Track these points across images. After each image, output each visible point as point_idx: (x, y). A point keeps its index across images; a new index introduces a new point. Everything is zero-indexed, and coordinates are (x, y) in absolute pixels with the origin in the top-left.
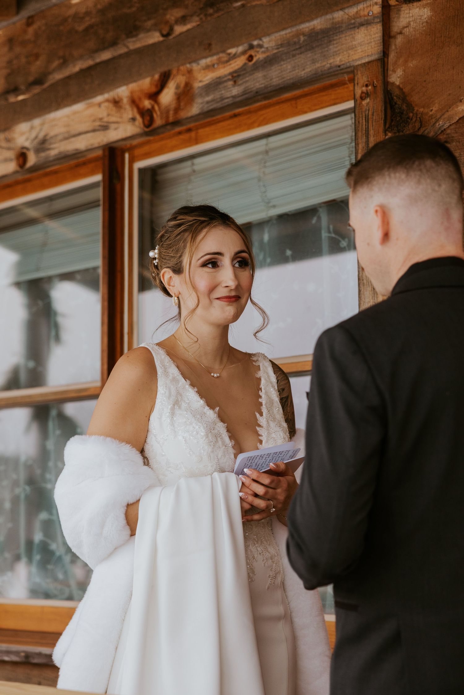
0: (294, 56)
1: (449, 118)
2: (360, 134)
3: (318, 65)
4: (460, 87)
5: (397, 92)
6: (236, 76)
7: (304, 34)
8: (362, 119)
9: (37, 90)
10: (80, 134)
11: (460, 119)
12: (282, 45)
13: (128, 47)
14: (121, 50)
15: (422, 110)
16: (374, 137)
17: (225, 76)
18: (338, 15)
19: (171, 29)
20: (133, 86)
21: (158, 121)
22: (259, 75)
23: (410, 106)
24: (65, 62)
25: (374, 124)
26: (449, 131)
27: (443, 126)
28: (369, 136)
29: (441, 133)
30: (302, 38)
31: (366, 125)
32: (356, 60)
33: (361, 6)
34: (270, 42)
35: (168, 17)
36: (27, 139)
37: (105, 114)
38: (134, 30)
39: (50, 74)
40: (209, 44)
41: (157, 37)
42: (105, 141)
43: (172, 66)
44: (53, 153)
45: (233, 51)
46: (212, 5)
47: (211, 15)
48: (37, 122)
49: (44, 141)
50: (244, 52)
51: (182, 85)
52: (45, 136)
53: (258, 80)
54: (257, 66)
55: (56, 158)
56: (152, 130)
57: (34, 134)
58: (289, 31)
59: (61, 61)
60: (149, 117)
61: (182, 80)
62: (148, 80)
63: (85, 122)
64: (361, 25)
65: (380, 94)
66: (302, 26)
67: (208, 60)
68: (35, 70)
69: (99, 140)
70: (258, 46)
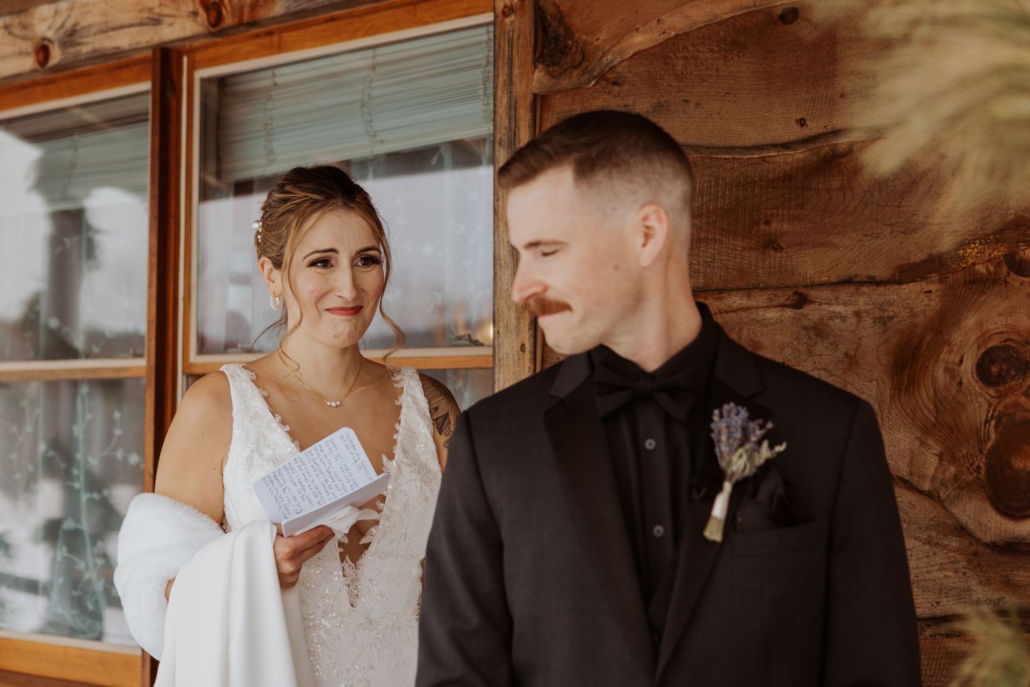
1: (621, 52)
2: (500, 62)
4: (637, 11)
5: (551, 9)
8: (505, 43)
10: (121, 27)
11: (635, 54)
15: (585, 37)
16: (519, 68)
23: (569, 31)
25: (520, 50)
26: (619, 69)
27: (612, 61)
28: (513, 67)
29: (609, 70)
31: (509, 51)
36: (50, 27)
37: (156, 4)
42: (156, 39)
44: (84, 50)
48: (64, 6)
49: (74, 31)
52: (74, 25)
55: (89, 57)
56: (221, 31)
57: (59, 22)
60: (215, 12)
63: (128, 12)
65: (530, 11)
69: (147, 38)
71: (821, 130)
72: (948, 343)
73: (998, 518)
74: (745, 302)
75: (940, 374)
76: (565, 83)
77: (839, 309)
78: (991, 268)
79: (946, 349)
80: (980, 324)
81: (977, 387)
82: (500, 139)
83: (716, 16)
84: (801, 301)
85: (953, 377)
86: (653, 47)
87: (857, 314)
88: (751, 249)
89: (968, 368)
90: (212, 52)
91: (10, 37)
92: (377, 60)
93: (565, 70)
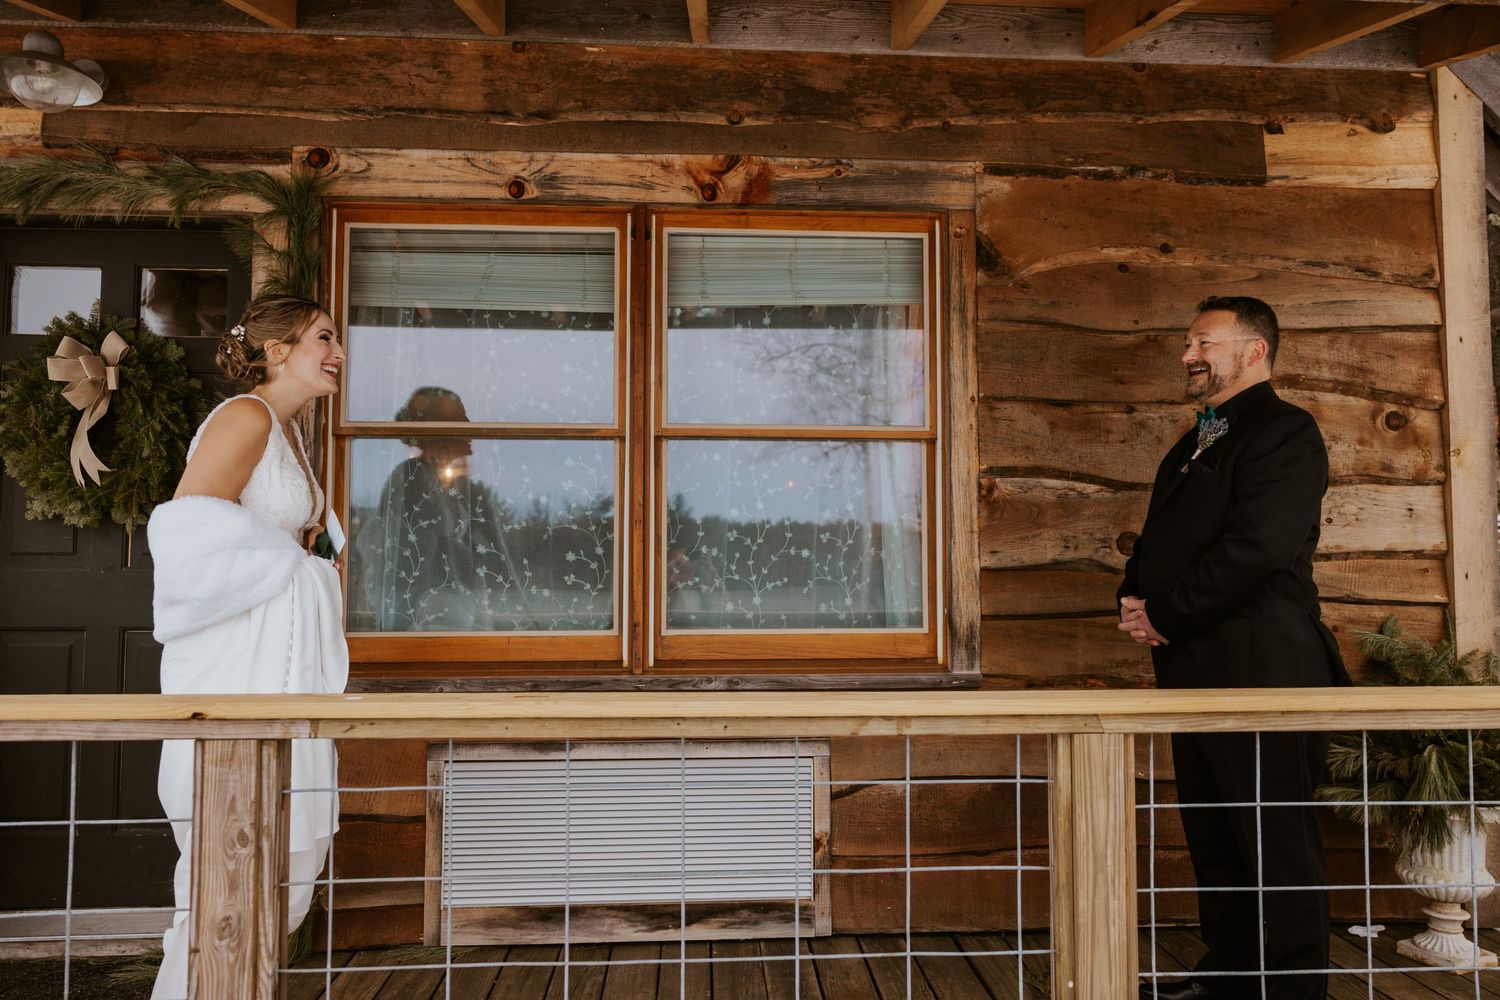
0: (886, 184)
1: (1030, 271)
3: (912, 198)
4: (1041, 250)
5: (984, 240)
6: (821, 184)
7: (898, 169)
8: (956, 253)
9: (537, 122)
10: (609, 184)
11: (1037, 273)
12: (873, 172)
13: (679, 119)
14: (669, 118)
15: (1008, 259)
17: (809, 180)
18: (934, 165)
19: (741, 119)
20: (690, 157)
21: (722, 198)
22: (849, 189)
23: (998, 254)
24: (586, 107)
25: (967, 259)
26: (1028, 280)
27: (1024, 275)
29: (1020, 280)
30: (896, 172)
31: (959, 258)
32: (952, 205)
33: (955, 164)
34: (861, 165)
35: (736, 107)
36: (524, 170)
37: (648, 174)
38: (689, 105)
39: (563, 112)
40: (785, 146)
41: (720, 120)
42: (648, 199)
43: (741, 153)
44: (567, 193)
45: (819, 161)
46: (793, 113)
47: (791, 121)
48: (541, 156)
49: (553, 177)
50: (831, 166)
51: (755, 173)
52: (554, 173)
53: (847, 193)
54: (845, 181)
55: (572, 199)
56: (714, 204)
57: (535, 167)
58: (881, 162)
59: (580, 104)
60: (710, 191)
61: (755, 170)
62: (709, 158)
63: (617, 174)
64: (955, 179)
65: (973, 238)
66: (895, 162)
67: (788, 160)
68: (536, 101)
69: (639, 196)
70: (848, 165)
71: (1147, 327)
74: (1101, 409)
76: (998, 282)
77: (1151, 415)
84: (1131, 410)
87: (1161, 418)
88: (1109, 382)
90: (681, 217)
91: (473, 168)
92: (798, 246)
93: (997, 275)
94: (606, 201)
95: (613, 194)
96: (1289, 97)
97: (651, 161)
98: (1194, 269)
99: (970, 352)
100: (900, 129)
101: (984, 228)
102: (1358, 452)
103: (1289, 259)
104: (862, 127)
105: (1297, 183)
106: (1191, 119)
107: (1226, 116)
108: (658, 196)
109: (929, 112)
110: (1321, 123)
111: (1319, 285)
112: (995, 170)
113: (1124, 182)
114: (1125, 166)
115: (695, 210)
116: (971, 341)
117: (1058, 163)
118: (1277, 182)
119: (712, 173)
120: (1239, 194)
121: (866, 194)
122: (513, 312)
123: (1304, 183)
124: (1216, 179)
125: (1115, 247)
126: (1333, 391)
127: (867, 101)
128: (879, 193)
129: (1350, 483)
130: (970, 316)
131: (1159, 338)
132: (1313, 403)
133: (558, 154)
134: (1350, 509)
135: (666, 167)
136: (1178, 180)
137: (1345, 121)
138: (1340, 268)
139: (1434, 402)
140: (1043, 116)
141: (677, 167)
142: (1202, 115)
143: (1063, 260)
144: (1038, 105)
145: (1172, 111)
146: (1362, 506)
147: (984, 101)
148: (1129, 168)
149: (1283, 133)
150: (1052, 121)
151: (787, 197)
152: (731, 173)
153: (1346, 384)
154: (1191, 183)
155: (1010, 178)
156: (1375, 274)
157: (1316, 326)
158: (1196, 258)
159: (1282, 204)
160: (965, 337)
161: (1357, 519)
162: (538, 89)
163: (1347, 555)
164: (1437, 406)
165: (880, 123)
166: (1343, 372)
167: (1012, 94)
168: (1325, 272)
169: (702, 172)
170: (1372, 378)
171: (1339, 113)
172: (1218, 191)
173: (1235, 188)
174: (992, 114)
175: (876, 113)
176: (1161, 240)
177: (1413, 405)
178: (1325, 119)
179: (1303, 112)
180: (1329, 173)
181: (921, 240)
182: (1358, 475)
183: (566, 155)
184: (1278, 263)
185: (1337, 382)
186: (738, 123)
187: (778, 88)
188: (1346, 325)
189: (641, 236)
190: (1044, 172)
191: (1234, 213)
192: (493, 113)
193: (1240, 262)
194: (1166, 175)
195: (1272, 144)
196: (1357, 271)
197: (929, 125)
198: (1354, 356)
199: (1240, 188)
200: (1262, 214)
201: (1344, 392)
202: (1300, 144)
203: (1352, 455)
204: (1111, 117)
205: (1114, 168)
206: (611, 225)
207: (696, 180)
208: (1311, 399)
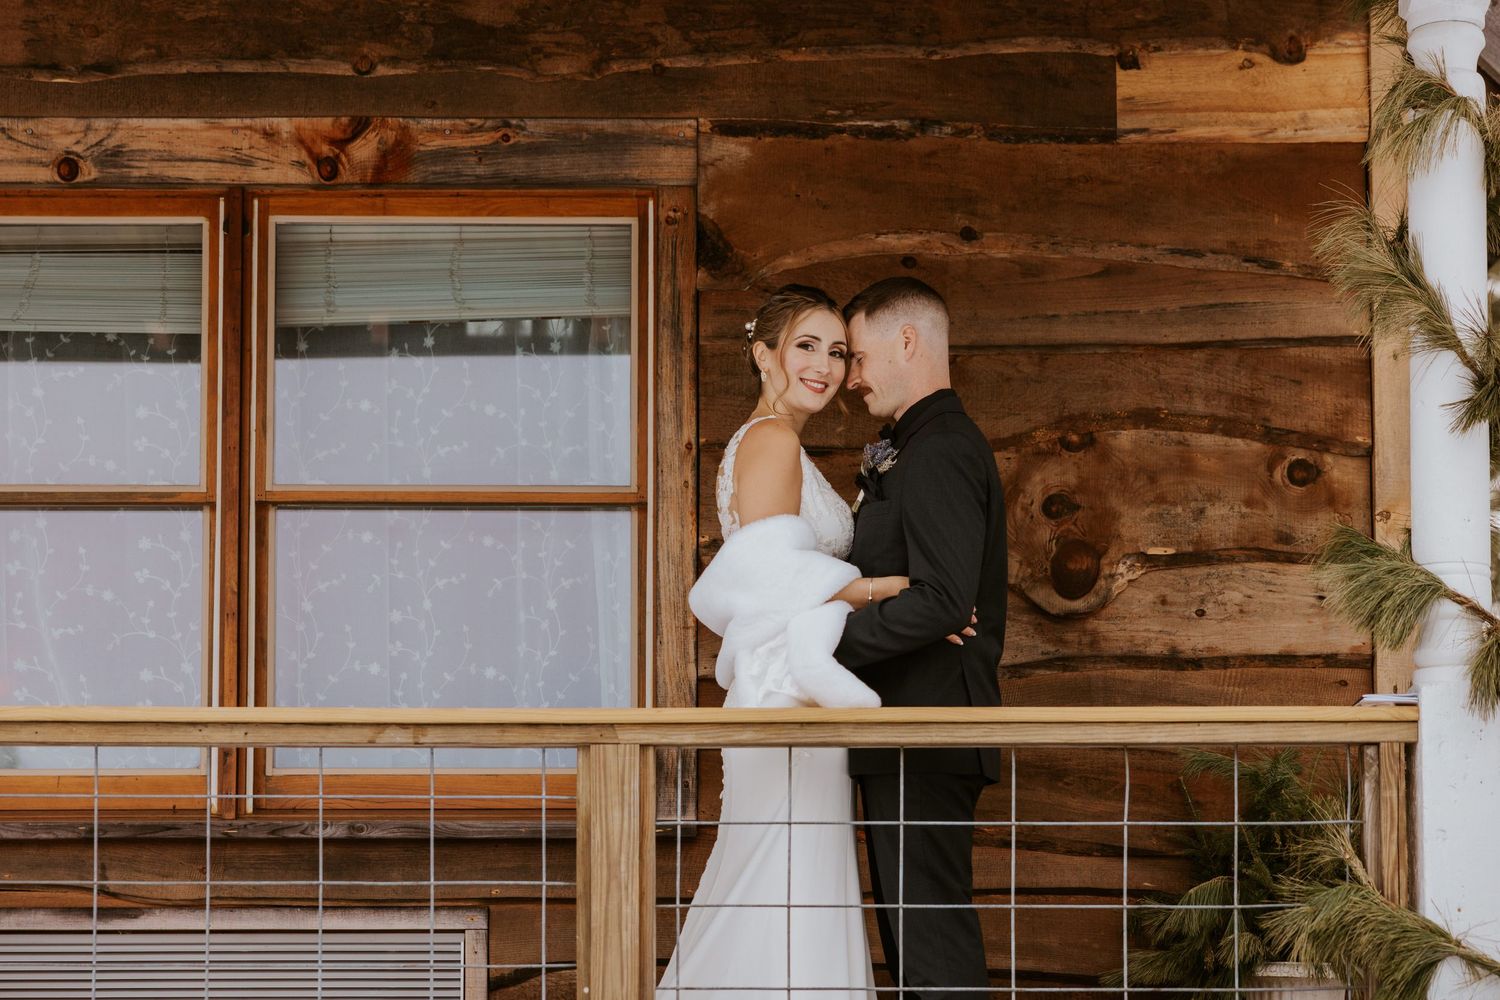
0: (572, 152)
1: (773, 268)
2: (664, 260)
3: (607, 172)
4: (789, 240)
5: (709, 226)
6: (481, 154)
7: (587, 131)
8: (668, 245)
9: (96, 77)
10: (193, 160)
12: (554, 135)
13: (288, 68)
14: (274, 68)
15: (743, 252)
16: (682, 267)
17: (465, 148)
18: (638, 125)
19: (373, 67)
20: (303, 121)
21: (345, 176)
22: (520, 161)
23: (728, 246)
24: (161, 56)
25: (683, 254)
26: (770, 281)
27: (766, 274)
29: (762, 280)
30: (585, 136)
31: (674, 253)
32: (663, 180)
33: (669, 123)
34: (537, 128)
35: (365, 50)
36: (78, 142)
37: (245, 144)
38: (300, 49)
39: (132, 62)
40: (434, 103)
41: (344, 69)
42: (245, 179)
43: (372, 114)
44: (136, 173)
45: (479, 122)
46: (444, 58)
47: (440, 68)
48: (101, 124)
49: (117, 152)
50: (496, 129)
51: (391, 141)
52: (118, 146)
53: (517, 166)
54: (516, 150)
55: (142, 181)
56: (334, 185)
57: (92, 139)
58: (566, 121)
59: (153, 51)
60: (328, 168)
61: (391, 136)
62: (328, 121)
63: (203, 146)
64: (668, 143)
65: (692, 224)
66: (585, 122)
67: (436, 123)
68: (95, 48)
69: (232, 176)
70: (519, 127)
72: (1023, 491)
73: (1061, 599)
75: (1018, 511)
76: (727, 285)
78: (1050, 446)
79: (1021, 495)
80: (1044, 480)
81: (1043, 519)
82: (664, 320)
83: (852, 254)
85: (1027, 513)
86: (799, 269)
89: (1036, 508)
90: (293, 201)
91: (9, 142)
92: (464, 236)
93: (726, 275)
94: (187, 183)
95: (197, 173)
96: (1150, 18)
97: (249, 128)
98: (1012, 262)
99: (686, 382)
100: (591, 75)
101: (709, 210)
102: (1243, 516)
103: (1146, 246)
104: (538, 75)
105: (1163, 138)
106: (1011, 51)
107: (1061, 46)
108: (259, 175)
109: (633, 52)
110: (1200, 52)
111: (1193, 282)
112: (727, 130)
113: (912, 142)
114: (911, 119)
115: (313, 191)
116: (688, 366)
117: (816, 118)
118: (1133, 137)
119: (333, 142)
120: (1080, 155)
121: (544, 166)
122: (66, 334)
123: (1173, 138)
124: (1044, 135)
125: (896, 233)
126: (1211, 431)
127: (547, 38)
128: (563, 165)
129: (1231, 560)
130: (687, 330)
131: (958, 359)
132: (1181, 448)
133: (124, 120)
134: (1236, 596)
135: (269, 135)
136: (991, 137)
137: (1236, 48)
138: (1221, 258)
139: (1357, 445)
140: (796, 52)
141: (285, 135)
142: (1026, 46)
143: (820, 254)
144: (788, 37)
145: (980, 41)
146: (1250, 592)
147: (712, 34)
148: (918, 122)
149: (1139, 68)
150: (808, 59)
151: (434, 173)
152: (359, 142)
153: (1229, 420)
154: (1007, 141)
155: (749, 139)
156: (1273, 265)
157: (1183, 340)
158: (1013, 246)
159: (1141, 168)
160: (679, 361)
161: (1241, 611)
162: (97, 32)
163: (1224, 661)
164: (1361, 452)
165: (564, 68)
166: (1224, 403)
167: (752, 23)
168: (1200, 263)
169: (319, 141)
170: (1267, 412)
171: (1224, 37)
172: (1049, 151)
173: (1074, 147)
174: (721, 50)
175: (558, 54)
176: (961, 221)
177: (1328, 451)
178: (1206, 46)
179: (1171, 37)
180: (1208, 124)
181: (630, 226)
182: (1241, 549)
183: (134, 122)
184: (1130, 254)
185: (1214, 418)
186: (368, 72)
187: (424, 23)
188: (1228, 337)
189: (238, 230)
190: (796, 130)
191: (1071, 182)
192: (37, 67)
193: (1078, 251)
194: (971, 131)
195: (1128, 84)
196: (1246, 261)
197: (634, 68)
198: (1242, 382)
199: (1081, 147)
200: (1110, 182)
201: (1227, 433)
202: (1169, 81)
203: (1235, 521)
204: (893, 51)
205: (896, 123)
206: (197, 214)
207: (310, 152)
208: (1180, 443)
